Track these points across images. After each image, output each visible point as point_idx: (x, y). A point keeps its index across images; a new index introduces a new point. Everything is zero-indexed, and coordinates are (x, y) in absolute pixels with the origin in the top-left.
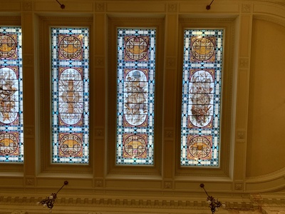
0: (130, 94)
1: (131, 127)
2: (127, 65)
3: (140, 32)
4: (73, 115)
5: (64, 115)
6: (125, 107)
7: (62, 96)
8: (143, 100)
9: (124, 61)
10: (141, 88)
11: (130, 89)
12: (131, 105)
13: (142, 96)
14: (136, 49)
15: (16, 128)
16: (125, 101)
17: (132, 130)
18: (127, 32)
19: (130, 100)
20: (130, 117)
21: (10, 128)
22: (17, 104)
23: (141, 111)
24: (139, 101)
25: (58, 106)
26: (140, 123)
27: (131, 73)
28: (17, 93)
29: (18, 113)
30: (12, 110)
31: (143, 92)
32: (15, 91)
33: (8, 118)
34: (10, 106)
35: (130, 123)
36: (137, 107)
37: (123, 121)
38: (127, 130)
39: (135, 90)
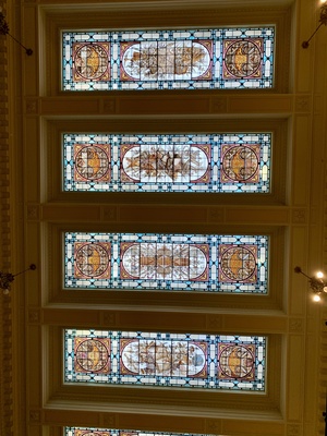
0: (169, 350)
1: (120, 350)
2: (213, 347)
3: (260, 368)
4: (137, 265)
5: (137, 251)
6: (149, 342)
7: (164, 249)
8: (161, 369)
9: (218, 343)
10: (178, 366)
11: (177, 351)
12: (153, 350)
13: (166, 367)
14: (235, 361)
15: (116, 178)
16: (158, 343)
17: (115, 351)
18: (261, 349)
19: (160, 350)
20: (135, 350)
21: (116, 168)
22: (153, 179)
23: (143, 366)
24: (159, 362)
25: (150, 242)
26: (126, 364)
27: (199, 352)
28: (169, 180)
29: (139, 182)
30: (144, 172)
31: (172, 368)
32: (173, 177)
33: (131, 166)
34: (149, 170)
35: (127, 348)
36: (150, 360)
37: (128, 338)
38: (115, 343)
39: (175, 357)
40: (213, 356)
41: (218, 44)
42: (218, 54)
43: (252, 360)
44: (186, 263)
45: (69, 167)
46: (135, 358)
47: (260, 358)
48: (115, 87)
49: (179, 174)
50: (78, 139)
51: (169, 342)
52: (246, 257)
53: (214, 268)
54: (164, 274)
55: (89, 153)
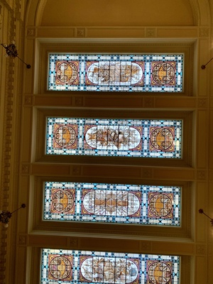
0: (113, 264)
1: (80, 264)
2: (143, 263)
4: (93, 205)
5: (93, 196)
6: (100, 258)
7: (111, 194)
8: (108, 278)
9: (147, 260)
10: (119, 276)
11: (119, 265)
12: (102, 264)
13: (111, 276)
14: (158, 273)
15: (80, 146)
16: (106, 259)
17: (76, 265)
19: (107, 264)
20: (90, 264)
21: (81, 140)
22: (105, 148)
23: (96, 275)
24: (107, 273)
25: (102, 189)
26: (83, 274)
27: (134, 266)
28: (116, 148)
29: (96, 149)
30: (99, 143)
31: (115, 278)
32: (118, 146)
33: (91, 139)
34: (102, 141)
35: (84, 263)
36: (100, 272)
37: (86, 255)
38: (76, 259)
39: (117, 269)
40: (143, 269)
41: (148, 64)
42: (148, 70)
43: (170, 272)
44: (126, 204)
45: (50, 139)
46: (90, 270)
47: (176, 271)
48: (82, 88)
49: (122, 144)
50: (57, 121)
51: (114, 259)
52: (166, 201)
53: (144, 208)
54: (111, 211)
55: (63, 130)
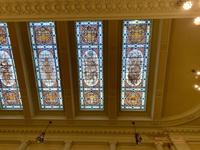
0: (87, 66)
3: (92, 23)
5: (45, 80)
7: (42, 69)
9: (81, 44)
10: (94, 62)
11: (87, 63)
13: (94, 67)
14: (89, 36)
15: (15, 89)
17: (89, 89)
18: (82, 23)
19: (87, 70)
21: (12, 89)
22: (13, 74)
25: (40, 75)
26: (95, 85)
28: (12, 67)
29: (15, 80)
33: (9, 83)
35: (88, 84)
37: (83, 84)
38: (86, 89)
44: (47, 59)
45: (15, 107)
47: (86, 23)
49: (9, 63)
51: (83, 66)
52: (39, 32)
53: (47, 47)
54: (53, 69)
55: (8, 99)
